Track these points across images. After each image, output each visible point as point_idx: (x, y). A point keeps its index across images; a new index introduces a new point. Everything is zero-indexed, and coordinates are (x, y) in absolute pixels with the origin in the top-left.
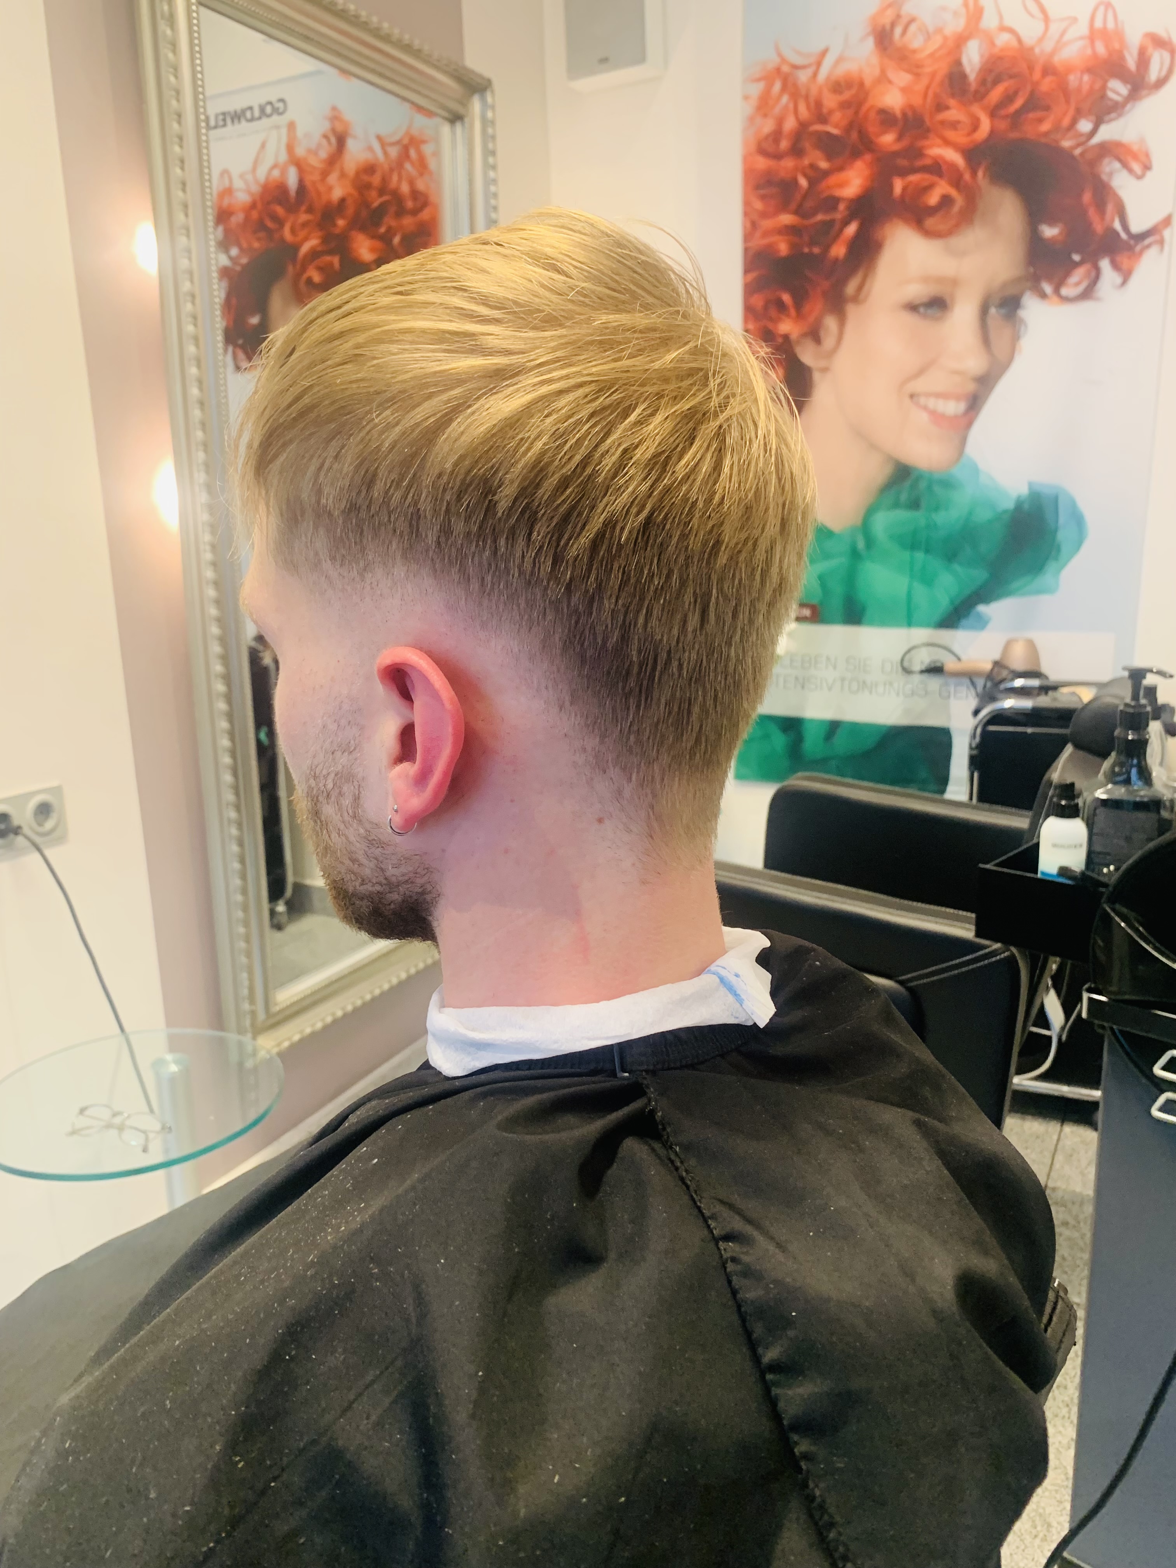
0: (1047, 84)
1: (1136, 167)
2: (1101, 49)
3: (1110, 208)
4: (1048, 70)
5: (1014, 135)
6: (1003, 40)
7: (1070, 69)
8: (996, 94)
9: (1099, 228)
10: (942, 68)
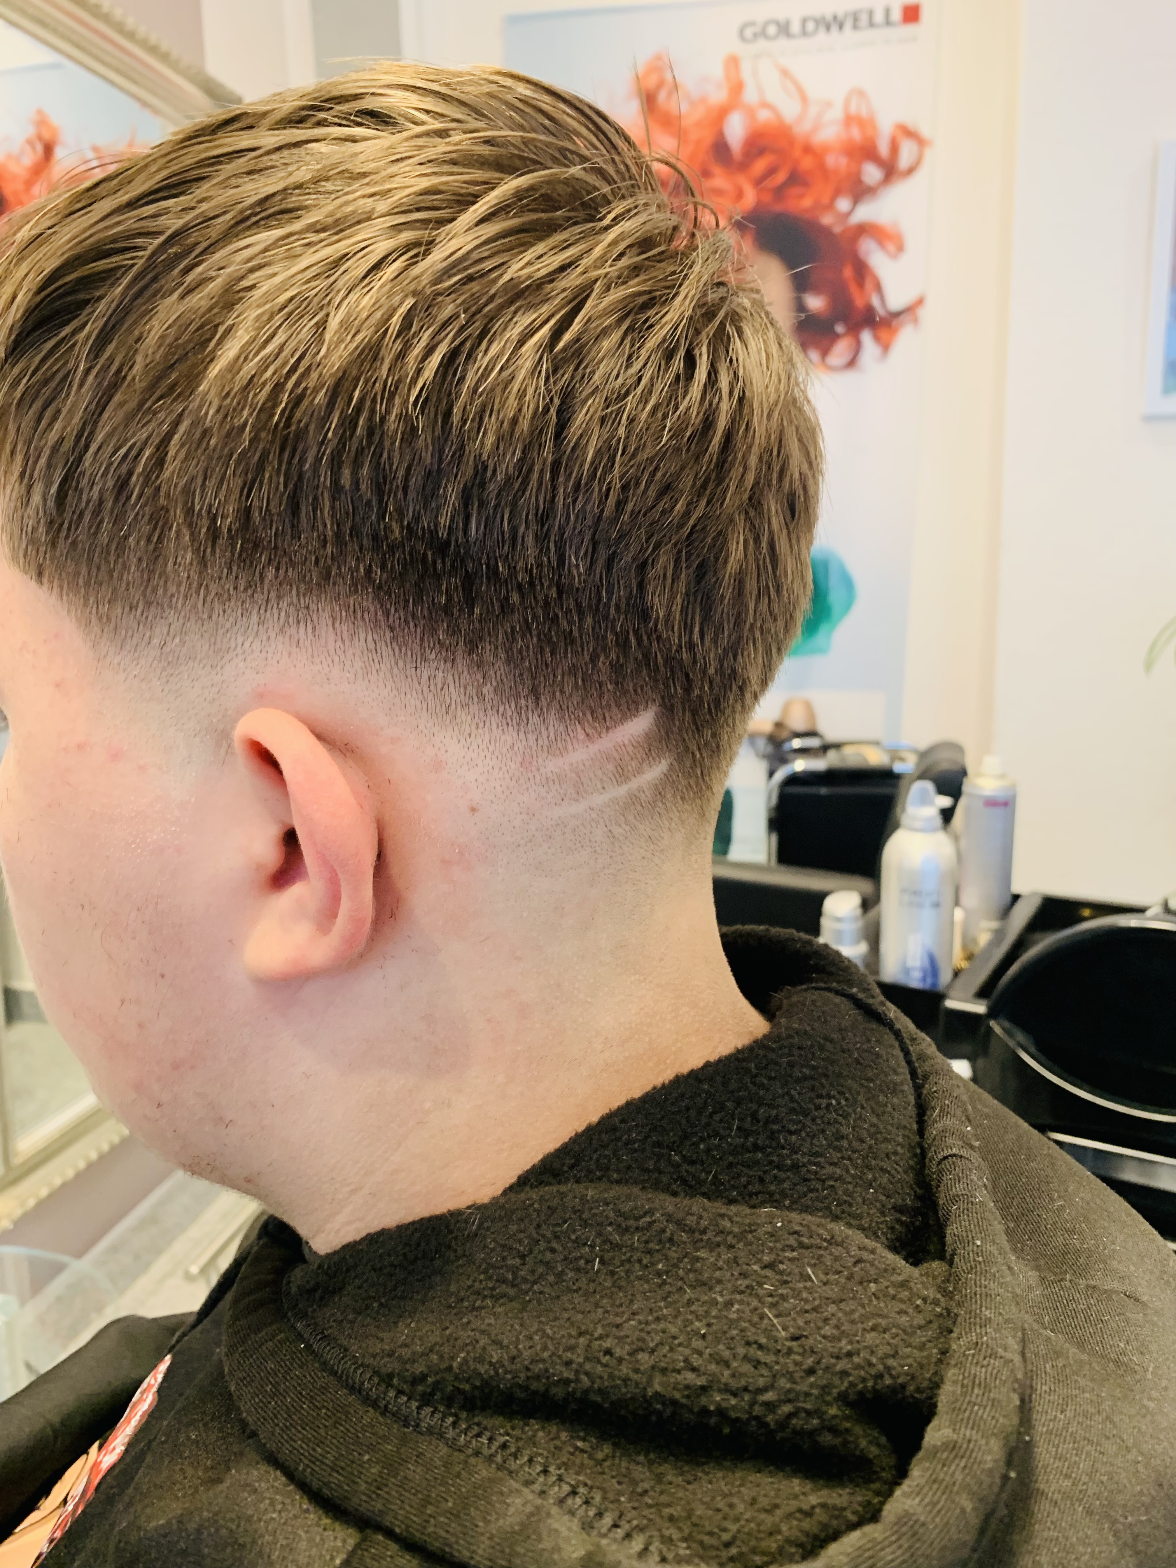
0: (807, 163)
1: (891, 247)
2: (856, 133)
3: (869, 285)
4: (808, 149)
5: (778, 208)
6: (764, 116)
7: (826, 149)
8: (760, 166)
9: (859, 303)
10: (708, 138)
